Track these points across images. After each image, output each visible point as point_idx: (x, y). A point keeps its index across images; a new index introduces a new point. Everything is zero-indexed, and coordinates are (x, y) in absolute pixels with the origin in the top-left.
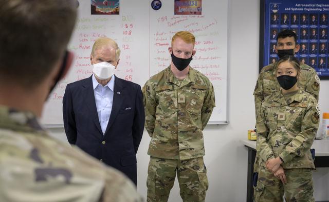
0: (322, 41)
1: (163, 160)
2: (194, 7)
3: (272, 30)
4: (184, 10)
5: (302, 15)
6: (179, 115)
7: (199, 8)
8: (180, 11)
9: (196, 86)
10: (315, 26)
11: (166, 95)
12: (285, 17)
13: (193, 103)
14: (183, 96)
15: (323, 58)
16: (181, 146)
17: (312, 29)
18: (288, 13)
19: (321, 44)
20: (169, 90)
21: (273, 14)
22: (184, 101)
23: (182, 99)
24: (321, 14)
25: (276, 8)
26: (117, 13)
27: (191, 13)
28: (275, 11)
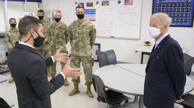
0: (175, 13)
1: (52, 51)
2: (130, 2)
3: (157, 9)
4: (127, 3)
5: (168, 4)
6: (56, 37)
7: (132, 3)
8: (126, 4)
9: (62, 28)
10: (173, 8)
11: (52, 31)
12: (162, 4)
13: (61, 33)
14: (58, 31)
15: (176, 19)
16: (56, 47)
17: (172, 9)
18: (163, 3)
19: (175, 14)
20: (53, 29)
21: (157, 4)
22: (58, 33)
23: (57, 32)
24: (176, 3)
25: (159, 2)
26: (108, 5)
27: (130, 4)
28: (158, 3)
